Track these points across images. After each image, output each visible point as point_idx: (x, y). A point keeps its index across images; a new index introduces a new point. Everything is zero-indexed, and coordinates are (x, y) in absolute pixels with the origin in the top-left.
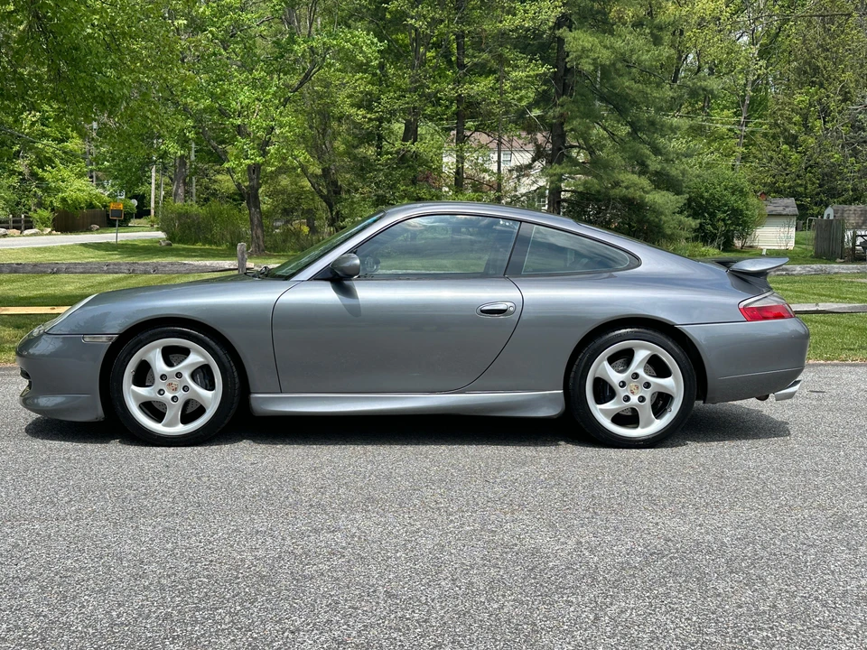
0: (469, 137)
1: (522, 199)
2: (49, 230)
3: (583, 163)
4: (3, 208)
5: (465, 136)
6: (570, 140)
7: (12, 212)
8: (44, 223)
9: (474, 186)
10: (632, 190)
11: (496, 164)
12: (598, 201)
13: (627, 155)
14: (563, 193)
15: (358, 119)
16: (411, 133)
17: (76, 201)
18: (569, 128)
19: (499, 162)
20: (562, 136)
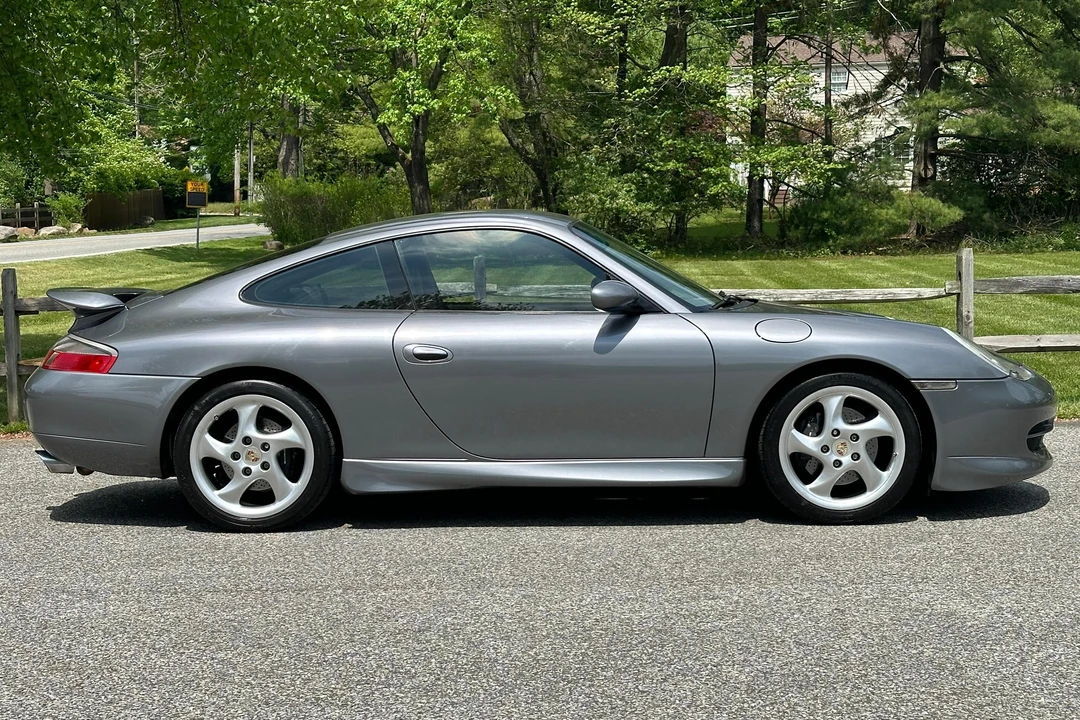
0: (774, 49)
1: (869, 153)
2: (79, 226)
3: (978, 85)
4: (5, 193)
5: (769, 49)
6: (953, 49)
7: (20, 198)
8: (70, 216)
9: (783, 132)
10: (1067, 131)
11: (823, 94)
12: (1003, 152)
13: (1057, 73)
14: (940, 140)
15: (591, 30)
16: (675, 49)
17: (120, 178)
18: (949, 29)
19: (828, 90)
20: (939, 40)
